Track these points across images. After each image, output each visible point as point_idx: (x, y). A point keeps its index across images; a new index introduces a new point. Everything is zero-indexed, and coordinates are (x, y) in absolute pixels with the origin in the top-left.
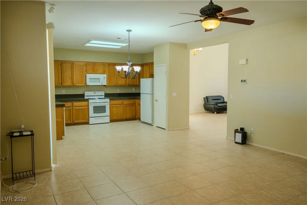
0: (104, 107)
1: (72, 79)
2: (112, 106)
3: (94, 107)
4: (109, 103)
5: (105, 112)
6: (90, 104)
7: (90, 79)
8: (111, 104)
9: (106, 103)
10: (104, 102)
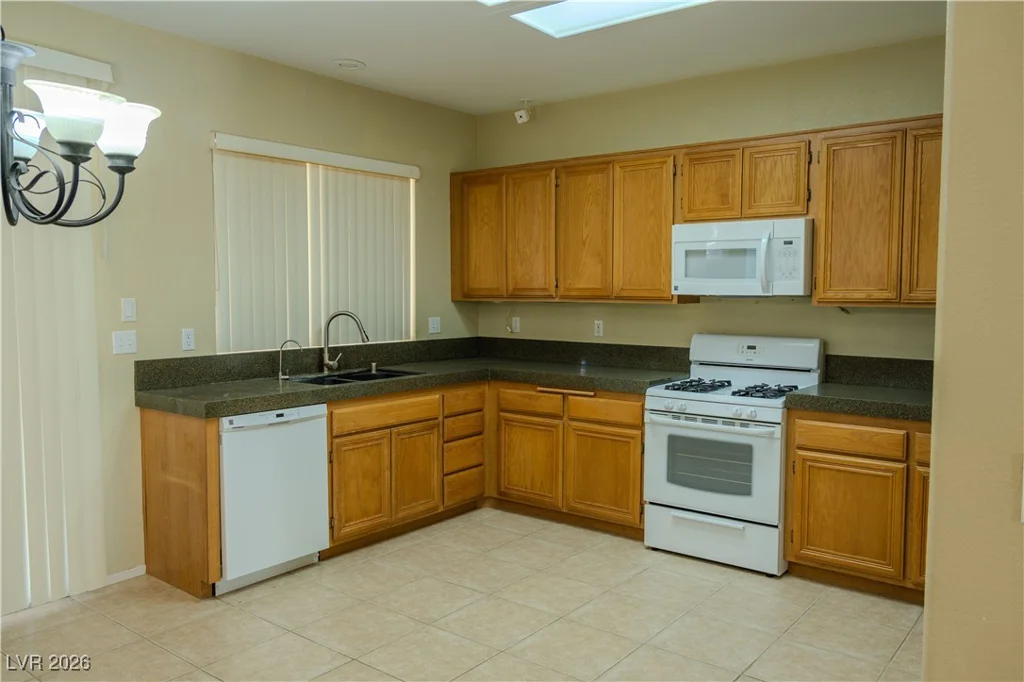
0: (744, 453)
1: (605, 258)
2: (805, 460)
3: (675, 443)
4: (778, 431)
5: (745, 490)
6: (648, 417)
7: (688, 253)
8: (799, 441)
9: (753, 429)
10: (745, 423)
